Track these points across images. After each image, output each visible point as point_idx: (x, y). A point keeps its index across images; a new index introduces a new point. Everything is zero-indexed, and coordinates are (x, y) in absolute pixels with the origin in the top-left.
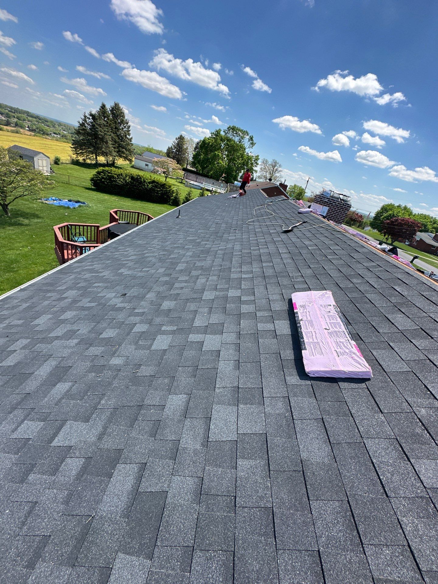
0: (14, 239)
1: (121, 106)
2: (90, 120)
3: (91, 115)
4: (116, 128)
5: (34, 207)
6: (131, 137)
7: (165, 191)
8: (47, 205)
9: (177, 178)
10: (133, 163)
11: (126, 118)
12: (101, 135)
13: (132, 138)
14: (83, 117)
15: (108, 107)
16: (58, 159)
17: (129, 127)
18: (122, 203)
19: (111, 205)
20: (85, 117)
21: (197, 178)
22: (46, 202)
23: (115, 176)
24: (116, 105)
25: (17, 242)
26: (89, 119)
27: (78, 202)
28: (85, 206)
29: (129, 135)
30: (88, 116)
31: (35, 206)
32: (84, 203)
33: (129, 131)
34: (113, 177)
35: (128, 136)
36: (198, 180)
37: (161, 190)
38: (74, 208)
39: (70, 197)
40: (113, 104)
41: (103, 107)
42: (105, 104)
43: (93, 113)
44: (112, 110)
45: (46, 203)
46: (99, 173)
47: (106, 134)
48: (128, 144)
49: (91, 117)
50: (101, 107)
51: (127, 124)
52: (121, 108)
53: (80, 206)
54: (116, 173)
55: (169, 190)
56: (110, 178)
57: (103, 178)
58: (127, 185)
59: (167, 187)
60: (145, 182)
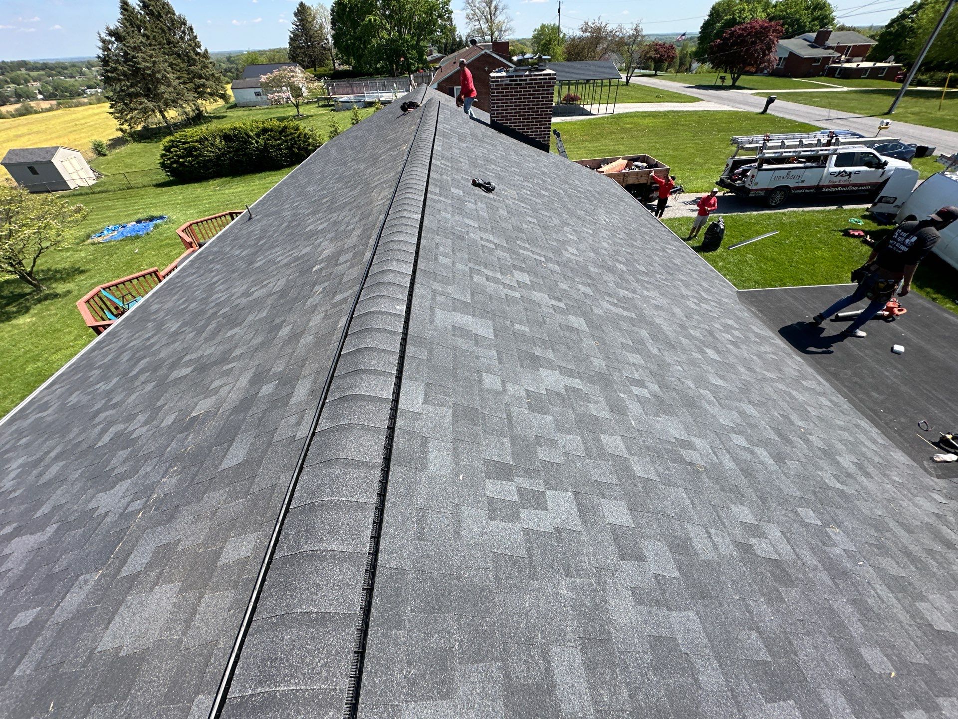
0: (59, 330)
2: (115, 46)
3: (111, 33)
4: (169, 43)
5: (82, 258)
6: (203, 49)
7: (291, 140)
8: (101, 245)
9: (319, 100)
10: (233, 99)
11: (177, 14)
12: (147, 68)
13: (206, 50)
14: (101, 44)
16: (99, 145)
17: (191, 29)
18: (227, 191)
19: (209, 203)
20: (103, 41)
21: (351, 86)
22: (100, 240)
23: (196, 144)
25: (65, 333)
26: (110, 42)
27: (152, 219)
28: (166, 223)
29: (199, 47)
30: (107, 38)
31: (83, 254)
32: (162, 218)
33: (196, 37)
34: (196, 149)
35: (198, 50)
36: (355, 89)
37: (284, 141)
38: (148, 234)
39: (138, 213)
41: (125, 6)
43: (112, 27)
44: (145, 6)
45: (99, 243)
46: (167, 149)
47: (154, 62)
48: (205, 67)
49: (113, 39)
50: (122, 8)
51: (185, 24)
53: (156, 227)
54: (195, 138)
55: (299, 136)
56: (190, 151)
57: (180, 157)
58: (223, 154)
59: (293, 131)
60: (249, 136)
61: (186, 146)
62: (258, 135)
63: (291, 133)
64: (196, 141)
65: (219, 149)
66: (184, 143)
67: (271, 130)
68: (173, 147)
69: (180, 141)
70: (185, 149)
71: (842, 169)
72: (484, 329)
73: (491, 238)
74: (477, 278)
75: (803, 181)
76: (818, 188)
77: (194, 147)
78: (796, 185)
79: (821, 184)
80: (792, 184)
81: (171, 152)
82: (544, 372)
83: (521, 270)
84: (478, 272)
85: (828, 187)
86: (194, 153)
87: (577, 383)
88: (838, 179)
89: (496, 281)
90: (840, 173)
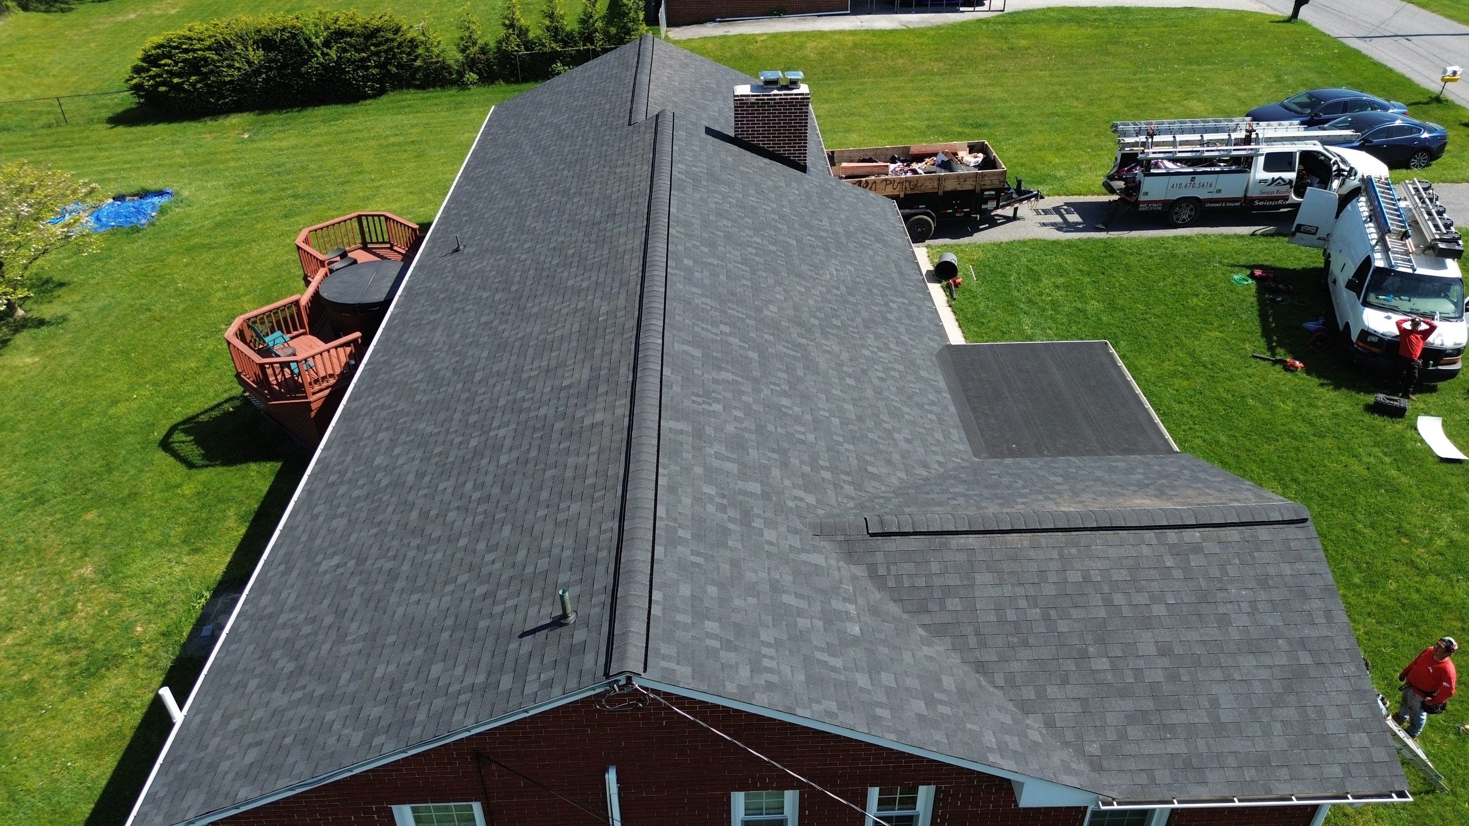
23: (208, 54)
27: (142, 194)
28: (176, 205)
34: (207, 62)
38: (151, 224)
39: (108, 180)
53: (161, 210)
54: (207, 43)
55: (400, 44)
56: (194, 66)
57: (172, 74)
58: (257, 72)
59: (391, 36)
60: (311, 45)
61: (190, 56)
62: (327, 44)
63: (387, 40)
64: (209, 48)
65: (249, 63)
66: (186, 51)
67: (351, 34)
68: (165, 56)
69: (177, 48)
70: (185, 61)
71: (1276, 175)
72: (697, 353)
73: (709, 301)
74: (696, 329)
75: (1219, 191)
76: (1247, 201)
77: (205, 59)
78: (1210, 196)
79: (1249, 194)
80: (1202, 194)
81: (159, 66)
82: (723, 373)
83: (726, 324)
84: (697, 325)
85: (1261, 199)
86: (204, 70)
87: (740, 379)
88: (1273, 188)
89: (707, 330)
90: (1273, 180)
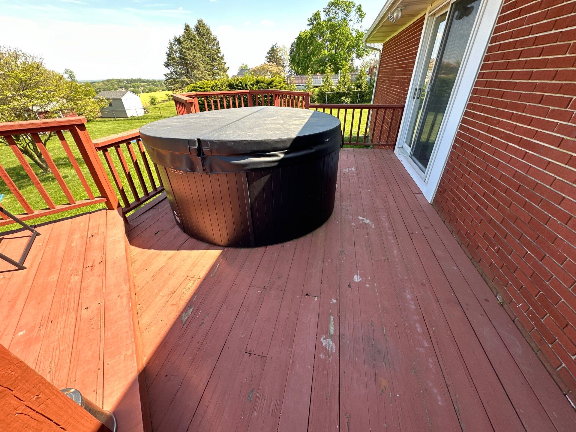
1: (205, 22)
2: (176, 47)
3: (176, 40)
4: (205, 49)
12: (190, 59)
14: (169, 46)
15: (192, 27)
16: (153, 99)
21: (302, 79)
24: (200, 22)
30: (173, 43)
33: (219, 48)
40: (196, 23)
41: (187, 28)
42: (188, 24)
43: (177, 37)
44: (197, 29)
48: (221, 64)
50: (185, 29)
51: (215, 40)
52: (206, 24)
